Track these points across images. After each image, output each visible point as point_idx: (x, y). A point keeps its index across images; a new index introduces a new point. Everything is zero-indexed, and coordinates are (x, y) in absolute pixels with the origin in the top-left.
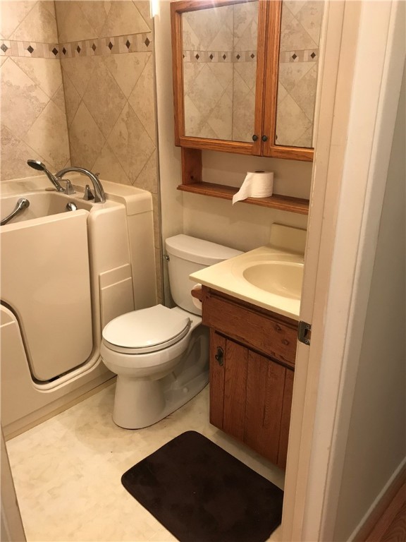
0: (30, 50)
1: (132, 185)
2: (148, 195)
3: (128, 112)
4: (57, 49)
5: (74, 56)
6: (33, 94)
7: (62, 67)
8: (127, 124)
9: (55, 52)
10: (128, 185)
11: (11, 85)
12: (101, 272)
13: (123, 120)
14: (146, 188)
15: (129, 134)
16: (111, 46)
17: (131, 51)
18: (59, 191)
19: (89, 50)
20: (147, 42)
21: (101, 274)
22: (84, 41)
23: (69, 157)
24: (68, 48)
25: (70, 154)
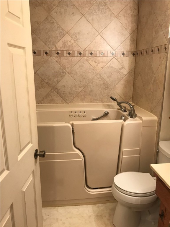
0: (123, 54)
1: (151, 112)
2: (156, 118)
3: (154, 80)
4: (135, 53)
5: (140, 56)
6: (121, 71)
7: (135, 60)
8: (153, 85)
9: (134, 54)
10: (149, 112)
11: (113, 68)
12: (124, 149)
13: (152, 83)
14: (156, 115)
15: (153, 89)
16: (152, 51)
17: (159, 53)
18: (121, 110)
19: (145, 53)
20: (165, 49)
21: (124, 150)
22: (143, 50)
23: (132, 97)
24: (139, 53)
25: (133, 95)
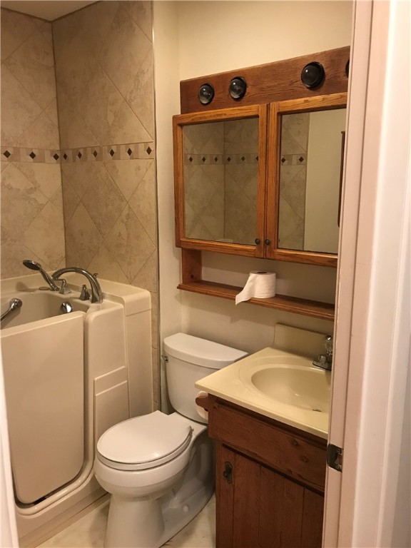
0: (33, 155)
1: (130, 284)
2: (146, 294)
3: (128, 215)
4: (59, 155)
5: (74, 161)
6: (32, 196)
7: (62, 171)
8: (126, 225)
9: (56, 157)
10: (125, 283)
12: (96, 377)
13: (123, 221)
14: (145, 287)
15: (129, 234)
16: (112, 153)
17: (132, 158)
18: (53, 290)
19: (91, 156)
20: (149, 151)
22: (85, 149)
23: (64, 255)
24: (69, 154)
25: (66, 252)
